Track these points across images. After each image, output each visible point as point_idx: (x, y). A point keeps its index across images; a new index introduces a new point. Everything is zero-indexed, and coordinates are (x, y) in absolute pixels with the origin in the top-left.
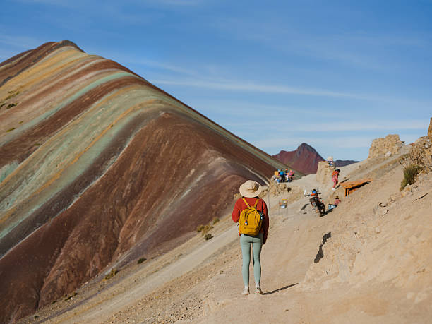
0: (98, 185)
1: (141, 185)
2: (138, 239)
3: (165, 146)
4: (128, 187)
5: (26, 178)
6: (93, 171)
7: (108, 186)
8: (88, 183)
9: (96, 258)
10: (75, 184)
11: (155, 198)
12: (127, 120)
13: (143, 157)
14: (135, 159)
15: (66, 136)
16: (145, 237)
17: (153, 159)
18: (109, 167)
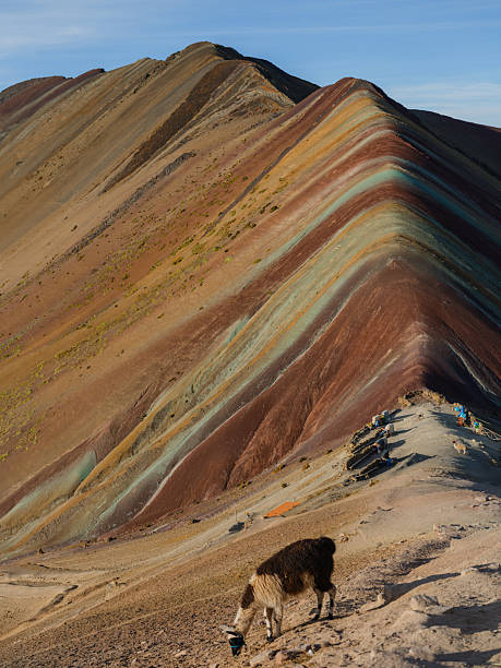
0: (301, 361)
1: (340, 363)
2: (318, 429)
3: (376, 313)
4: (327, 366)
5: (251, 339)
6: (303, 342)
7: (309, 362)
8: (294, 357)
9: (279, 445)
10: (283, 357)
11: (347, 381)
12: (352, 271)
13: (352, 327)
14: (343, 329)
15: (295, 285)
16: (324, 427)
17: (360, 329)
18: (316, 339)
